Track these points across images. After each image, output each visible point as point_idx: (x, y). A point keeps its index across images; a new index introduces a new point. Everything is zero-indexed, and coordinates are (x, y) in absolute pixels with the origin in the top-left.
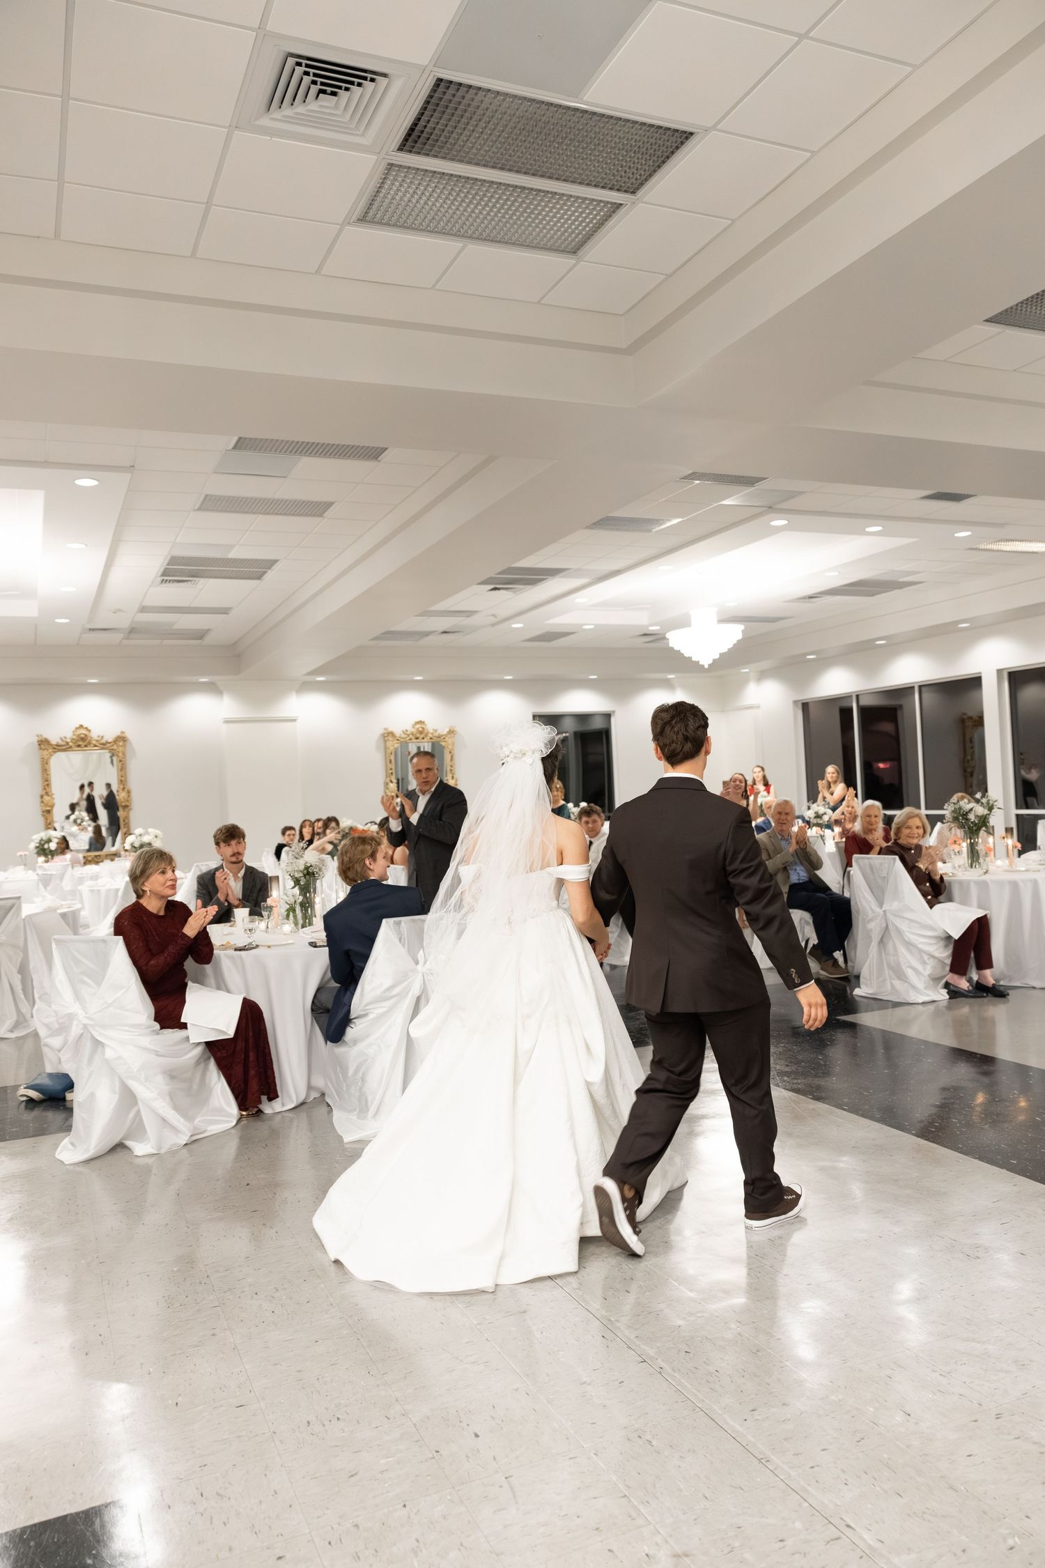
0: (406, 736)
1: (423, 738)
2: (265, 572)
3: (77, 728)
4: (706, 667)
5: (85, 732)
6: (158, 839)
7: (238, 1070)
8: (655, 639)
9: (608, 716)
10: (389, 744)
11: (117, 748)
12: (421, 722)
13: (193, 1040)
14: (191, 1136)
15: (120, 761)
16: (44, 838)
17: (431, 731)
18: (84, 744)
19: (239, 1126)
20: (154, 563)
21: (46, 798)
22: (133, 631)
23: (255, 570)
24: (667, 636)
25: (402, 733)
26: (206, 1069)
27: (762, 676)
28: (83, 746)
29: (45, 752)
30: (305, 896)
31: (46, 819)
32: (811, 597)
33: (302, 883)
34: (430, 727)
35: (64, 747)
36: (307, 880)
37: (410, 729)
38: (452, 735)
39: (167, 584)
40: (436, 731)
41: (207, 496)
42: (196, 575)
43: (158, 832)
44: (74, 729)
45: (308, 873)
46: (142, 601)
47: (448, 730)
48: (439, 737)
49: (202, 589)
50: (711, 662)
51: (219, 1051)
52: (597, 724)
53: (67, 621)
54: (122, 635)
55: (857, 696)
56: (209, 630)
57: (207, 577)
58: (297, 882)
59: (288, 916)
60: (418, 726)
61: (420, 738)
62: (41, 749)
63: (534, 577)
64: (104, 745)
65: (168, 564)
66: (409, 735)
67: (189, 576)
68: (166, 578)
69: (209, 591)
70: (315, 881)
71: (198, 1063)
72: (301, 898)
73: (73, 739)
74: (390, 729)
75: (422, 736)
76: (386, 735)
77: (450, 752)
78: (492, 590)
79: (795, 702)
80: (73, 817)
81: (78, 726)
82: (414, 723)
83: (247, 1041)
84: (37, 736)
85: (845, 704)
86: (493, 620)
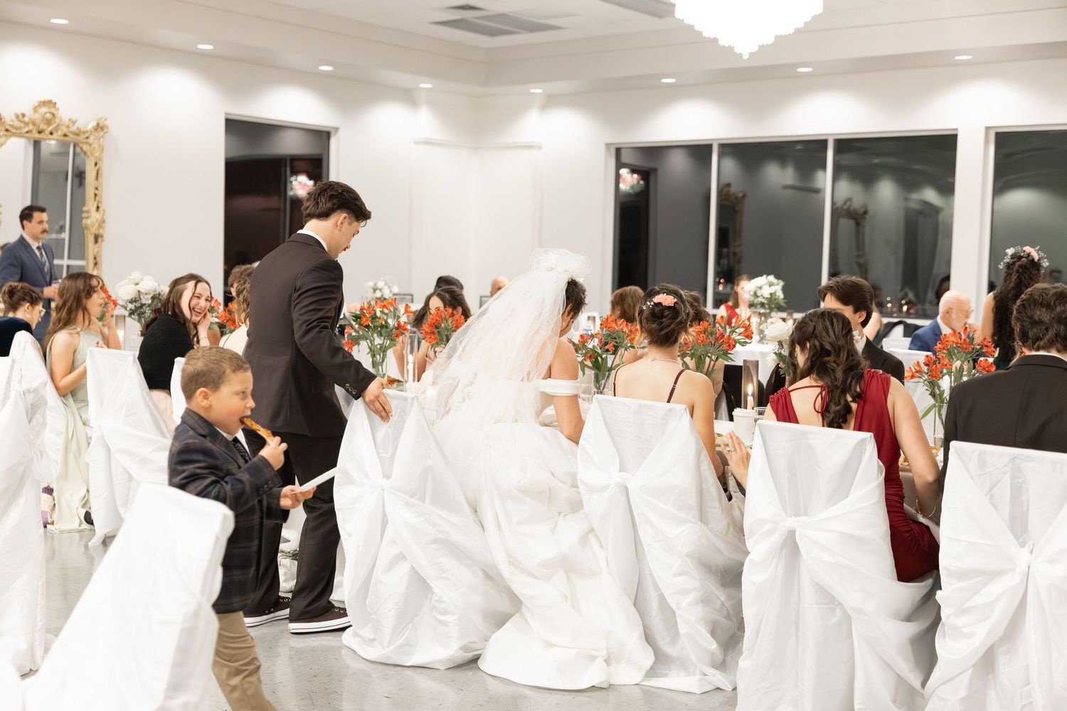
1: (51, 134)
12: (50, 103)
17: (66, 121)
25: (14, 118)
34: (64, 113)
38: (102, 133)
40: (74, 122)
47: (95, 124)
48: (77, 134)
60: (44, 110)
61: (47, 132)
66: (27, 124)
75: (50, 128)
77: (96, 164)
79: (608, 145)
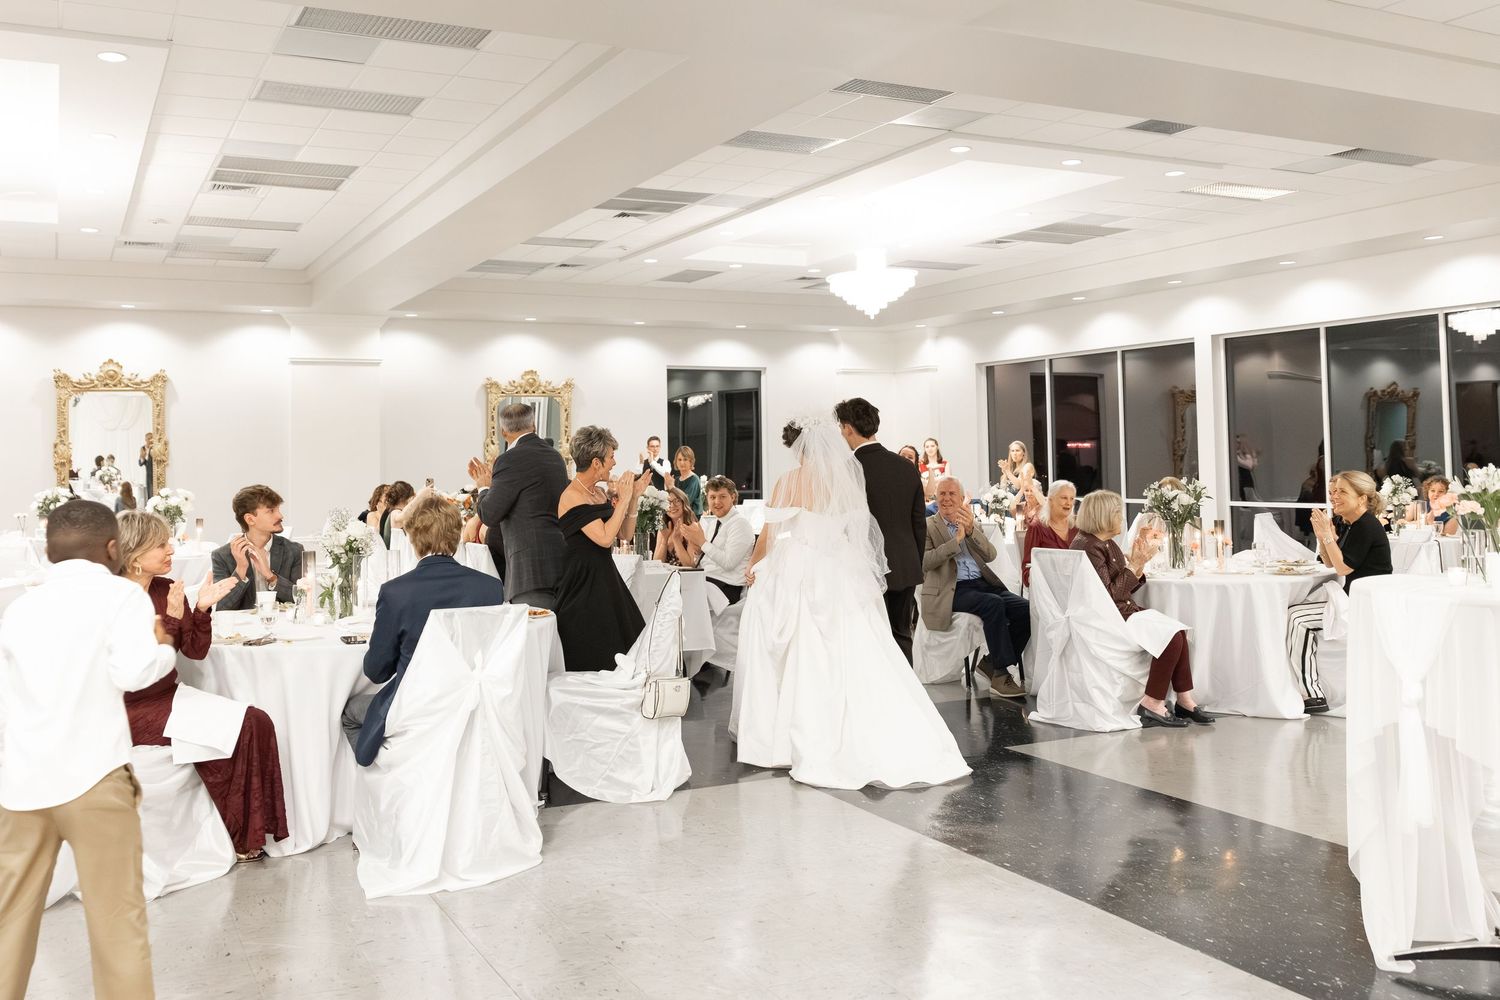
2: (343, 181)
4: (872, 318)
6: (188, 502)
7: (236, 800)
8: (813, 282)
9: (758, 374)
10: (492, 397)
11: (156, 387)
13: (179, 760)
14: (166, 887)
15: (158, 405)
16: (50, 497)
18: (113, 383)
19: (234, 874)
20: (204, 164)
21: (61, 447)
22: (178, 247)
23: (331, 178)
24: (827, 280)
25: (507, 384)
26: (194, 797)
27: (941, 332)
30: (346, 577)
32: (999, 242)
33: (343, 561)
36: (350, 558)
37: (518, 380)
39: (221, 191)
40: (550, 384)
41: (265, 82)
42: (256, 181)
43: (189, 494)
45: (351, 550)
46: (190, 210)
49: (263, 199)
50: (877, 312)
51: (212, 775)
52: (746, 384)
53: (96, 231)
54: (164, 252)
55: (1051, 360)
56: (274, 250)
57: (268, 184)
58: (337, 559)
59: (322, 603)
63: (670, 202)
64: (137, 386)
65: (220, 166)
66: (516, 388)
67: (247, 182)
68: (218, 183)
69: (272, 202)
70: (359, 559)
71: (183, 790)
72: (340, 580)
73: (100, 376)
74: (494, 380)
78: (619, 216)
79: (979, 365)
80: (99, 473)
82: (522, 372)
83: (249, 764)
85: (1037, 370)
86: (622, 253)
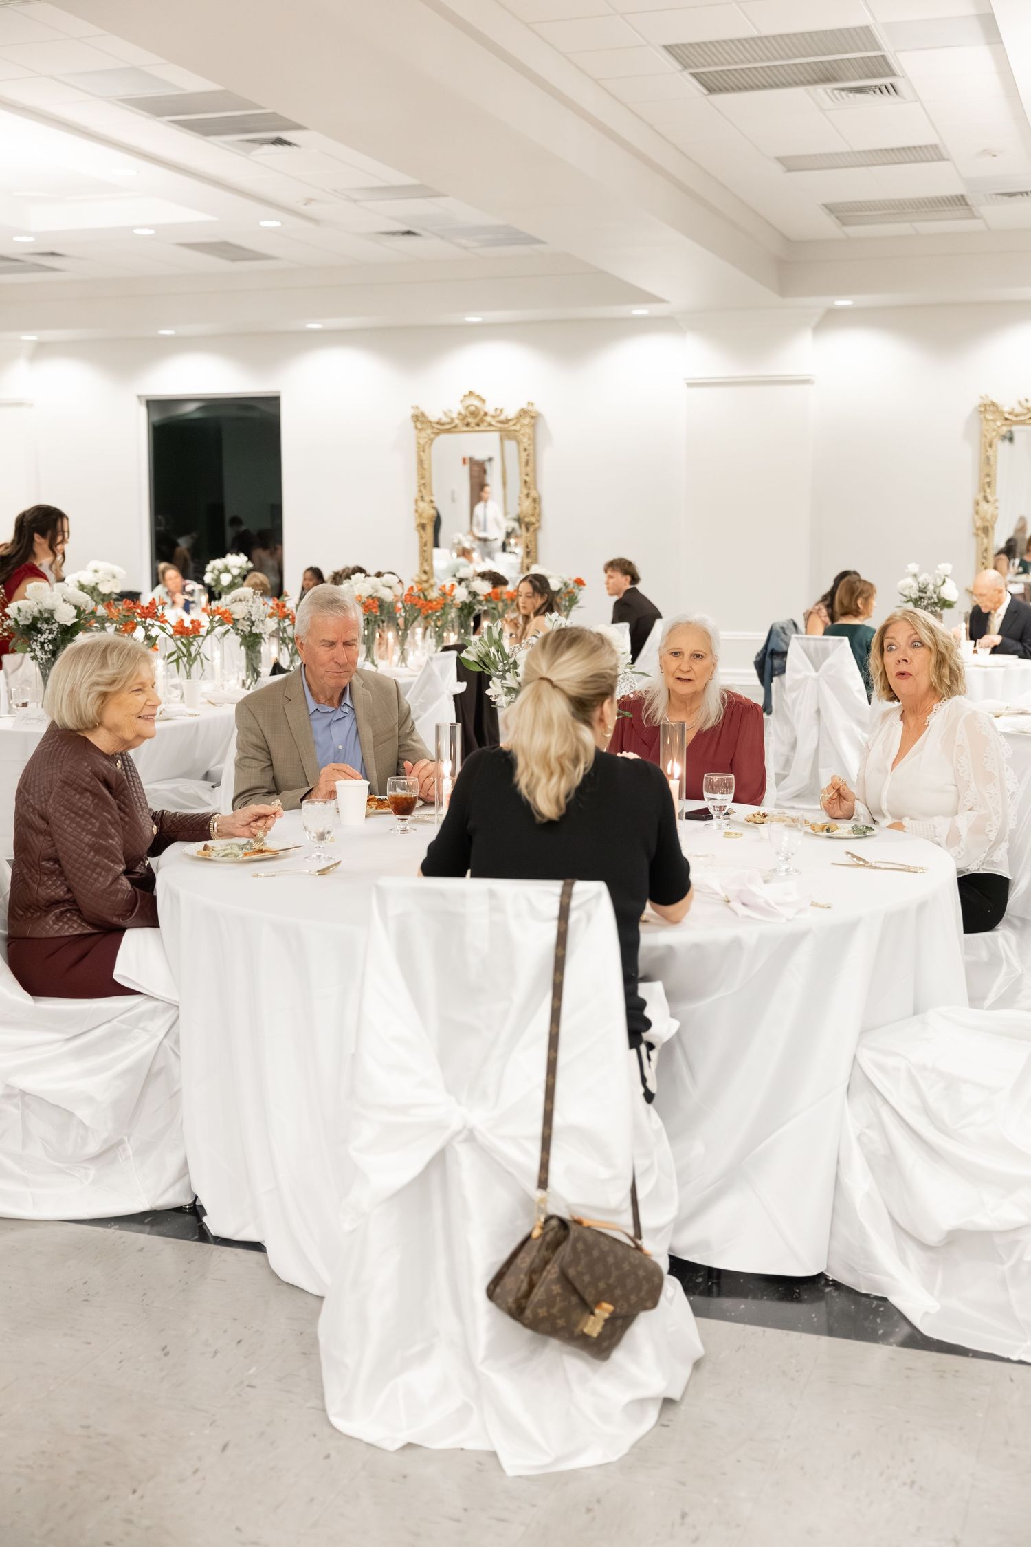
0: (1025, 411)
3: (465, 396)
5: (477, 403)
28: (473, 425)
29: (424, 434)
31: (421, 537)
35: (447, 427)
44: (462, 398)
62: (416, 428)
76: (982, 409)
81: (467, 393)
84: (413, 407)
